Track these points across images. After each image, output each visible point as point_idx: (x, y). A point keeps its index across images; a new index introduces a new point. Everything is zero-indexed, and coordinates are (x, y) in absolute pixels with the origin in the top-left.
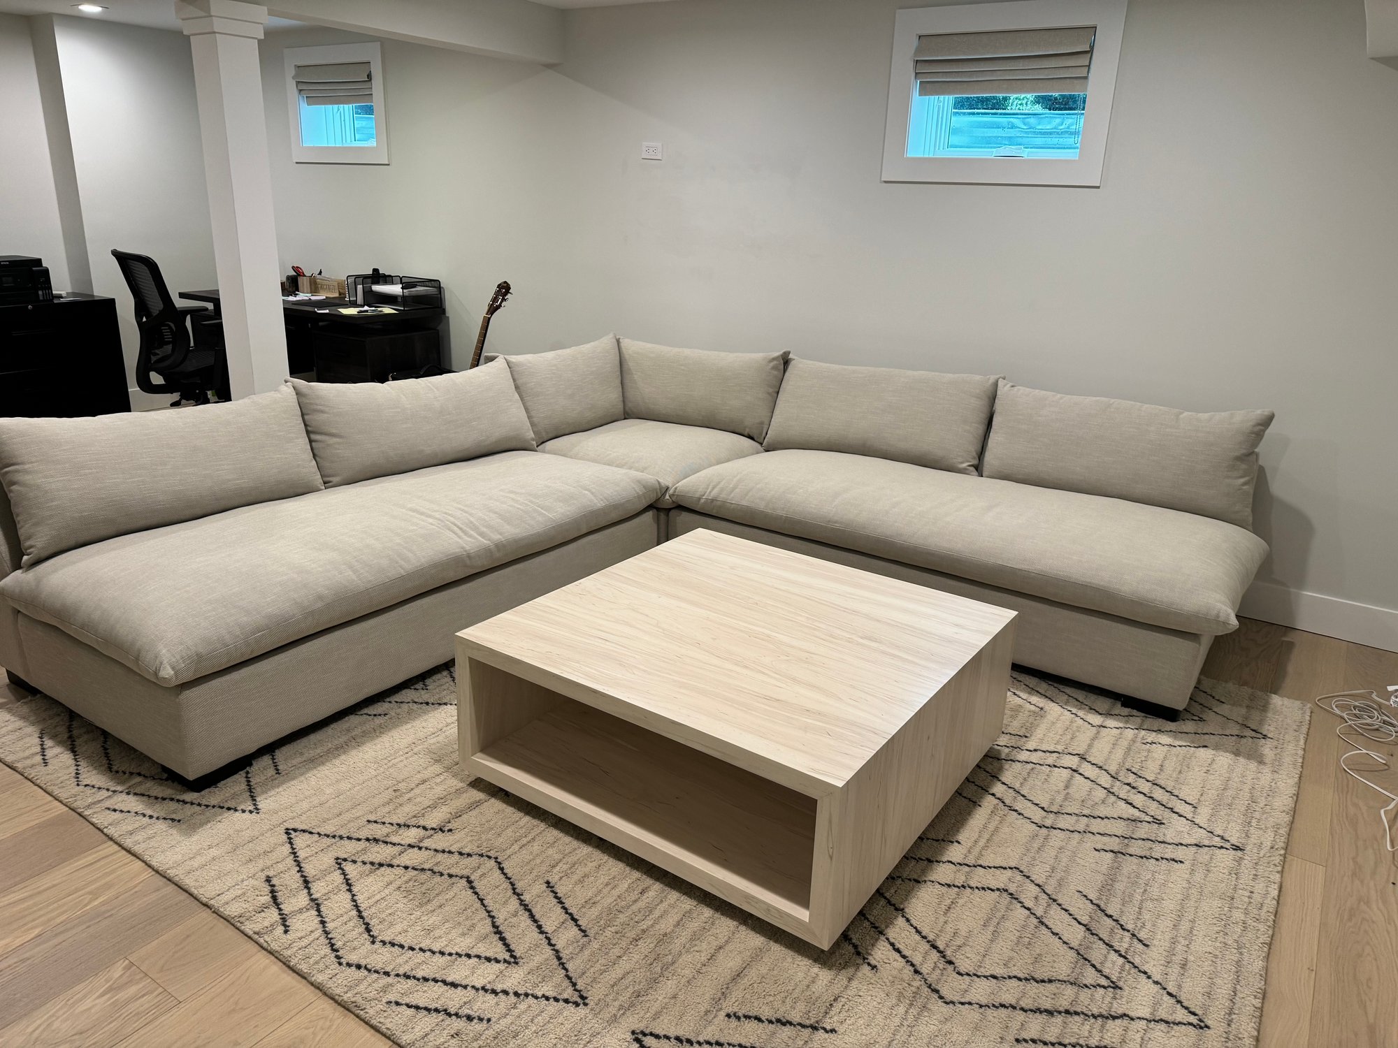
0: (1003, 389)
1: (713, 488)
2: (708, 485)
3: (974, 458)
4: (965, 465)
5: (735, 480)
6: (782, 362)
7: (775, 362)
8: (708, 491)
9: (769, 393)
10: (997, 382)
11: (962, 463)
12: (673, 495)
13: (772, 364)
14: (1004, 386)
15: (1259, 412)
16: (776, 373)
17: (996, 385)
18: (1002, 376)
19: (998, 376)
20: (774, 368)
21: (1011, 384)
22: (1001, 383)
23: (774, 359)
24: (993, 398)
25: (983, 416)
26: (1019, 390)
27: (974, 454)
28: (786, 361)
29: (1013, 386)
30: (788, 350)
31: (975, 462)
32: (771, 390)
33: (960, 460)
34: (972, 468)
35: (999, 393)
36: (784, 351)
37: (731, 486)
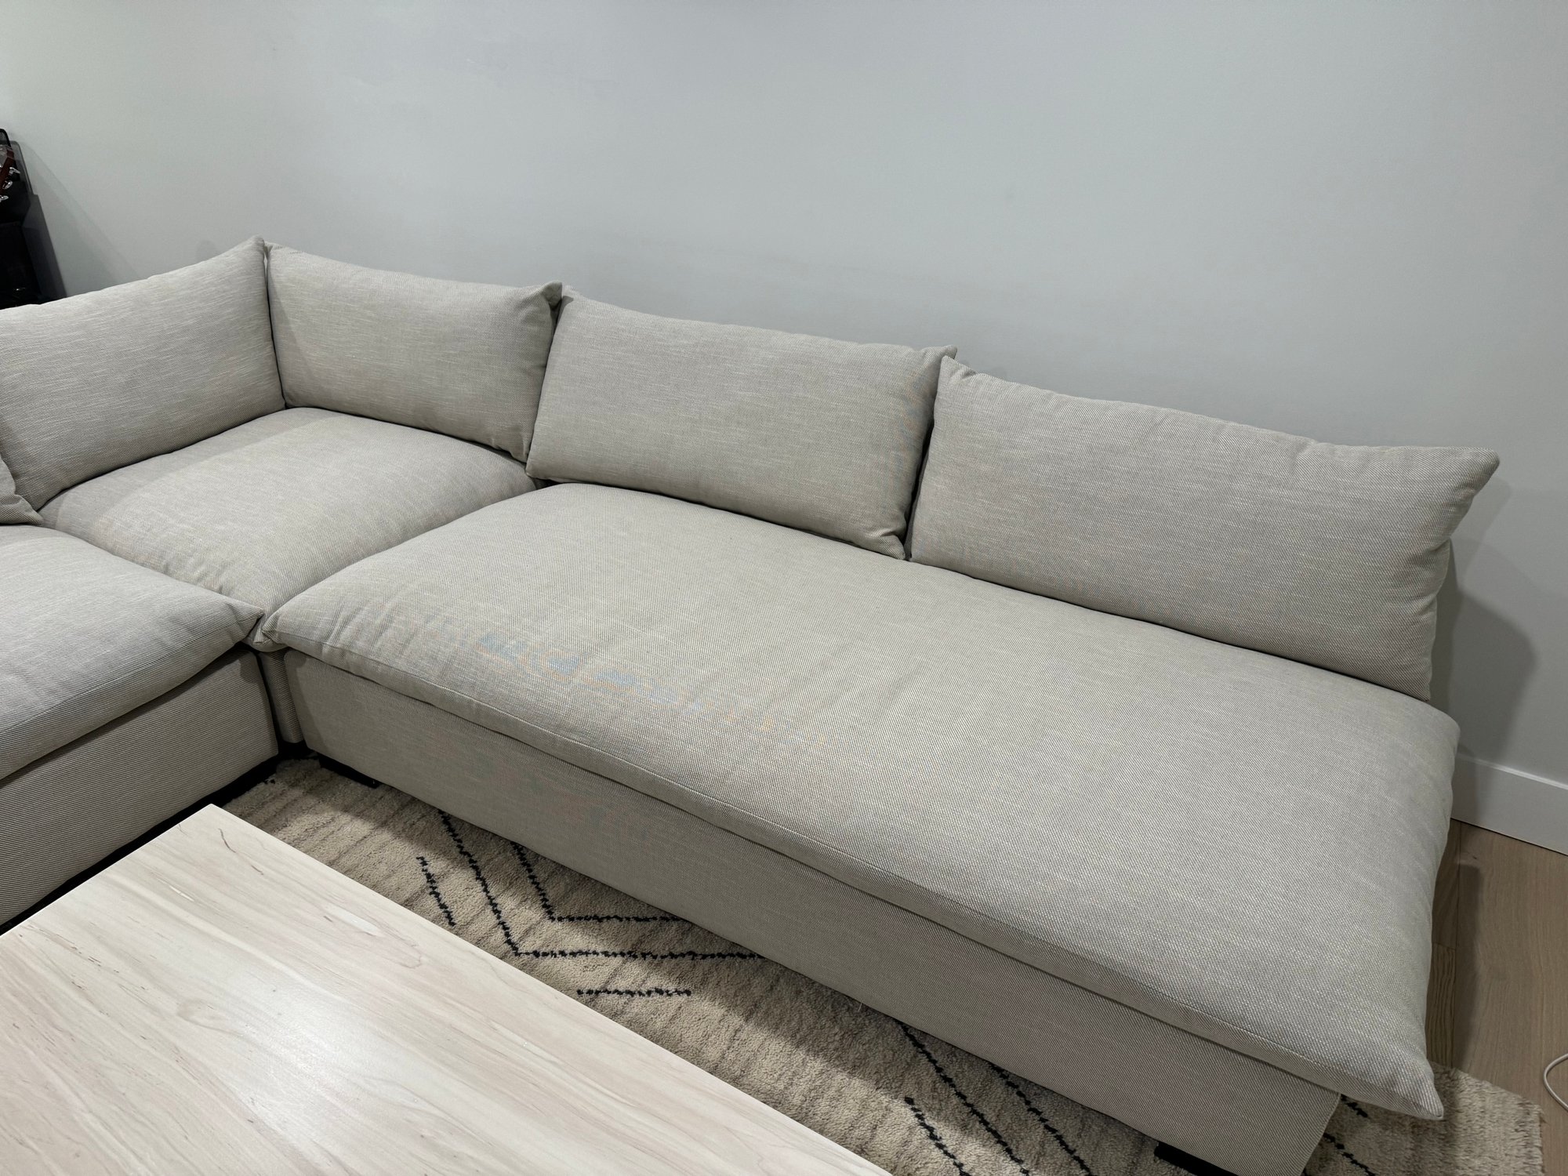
0: (950, 381)
1: (346, 622)
2: (337, 616)
3: (896, 518)
4: (877, 534)
5: (389, 605)
6: (546, 306)
7: (530, 309)
8: (337, 628)
9: (524, 371)
10: (940, 361)
11: (872, 529)
12: (272, 632)
13: (523, 313)
14: (953, 373)
15: (1467, 455)
16: (535, 329)
17: (936, 367)
18: (949, 347)
19: (941, 349)
20: (529, 319)
21: (963, 369)
22: (946, 365)
23: (527, 302)
24: (932, 395)
25: (914, 432)
26: (979, 383)
27: (896, 511)
28: (555, 304)
29: (967, 374)
30: (556, 281)
31: (899, 525)
32: (527, 364)
33: (869, 523)
34: (894, 539)
35: (940, 389)
36: (547, 284)
37: (378, 622)
